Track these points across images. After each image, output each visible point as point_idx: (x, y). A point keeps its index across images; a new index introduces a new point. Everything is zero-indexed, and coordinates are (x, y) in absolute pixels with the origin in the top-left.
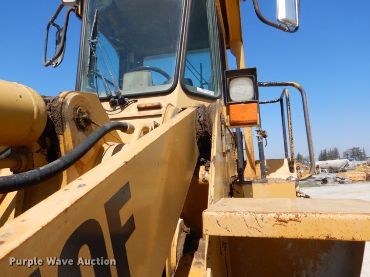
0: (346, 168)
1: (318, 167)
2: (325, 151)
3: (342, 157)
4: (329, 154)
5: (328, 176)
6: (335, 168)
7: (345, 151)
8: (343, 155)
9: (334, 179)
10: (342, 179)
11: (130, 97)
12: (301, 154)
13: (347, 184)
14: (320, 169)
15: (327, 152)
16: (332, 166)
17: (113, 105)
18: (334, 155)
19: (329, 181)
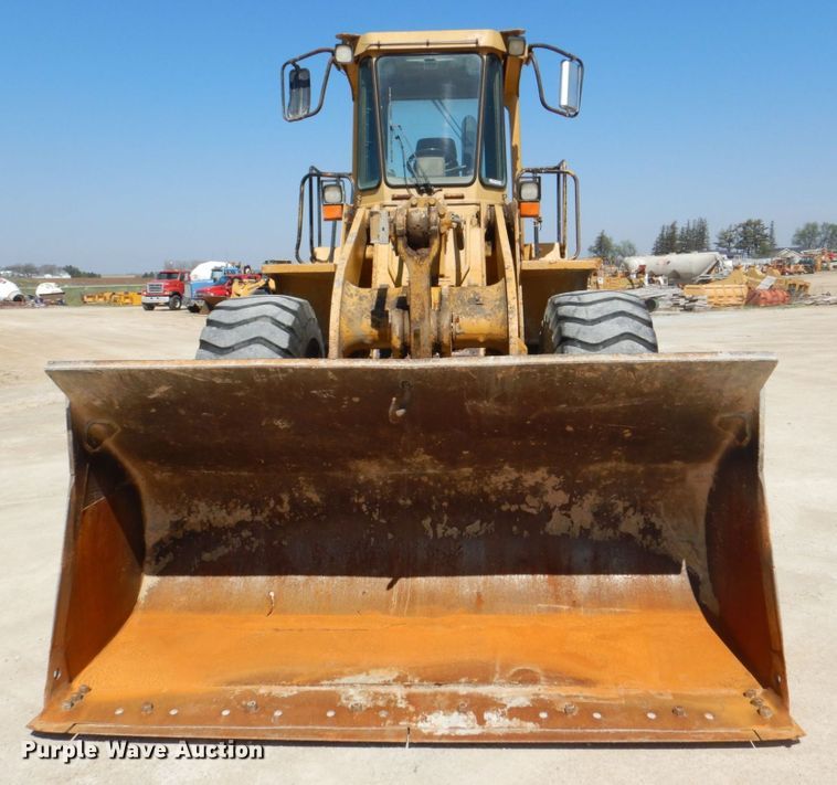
0: (711, 277)
1: (642, 271)
2: (673, 227)
3: (713, 247)
4: (681, 239)
5: (661, 293)
6: (686, 274)
7: (726, 229)
8: (717, 241)
9: (671, 300)
10: (691, 301)
11: (436, 186)
12: (608, 235)
13: (699, 311)
14: (646, 277)
15: (678, 232)
16: (679, 269)
17: (421, 192)
18: (694, 240)
19: (661, 305)
